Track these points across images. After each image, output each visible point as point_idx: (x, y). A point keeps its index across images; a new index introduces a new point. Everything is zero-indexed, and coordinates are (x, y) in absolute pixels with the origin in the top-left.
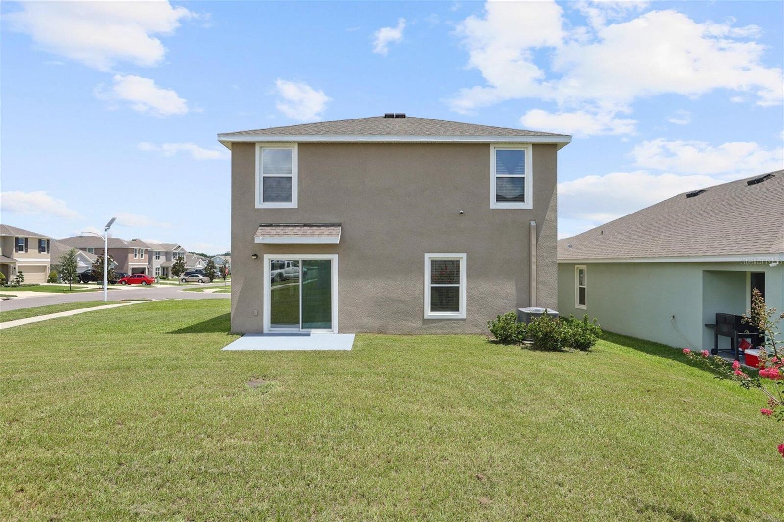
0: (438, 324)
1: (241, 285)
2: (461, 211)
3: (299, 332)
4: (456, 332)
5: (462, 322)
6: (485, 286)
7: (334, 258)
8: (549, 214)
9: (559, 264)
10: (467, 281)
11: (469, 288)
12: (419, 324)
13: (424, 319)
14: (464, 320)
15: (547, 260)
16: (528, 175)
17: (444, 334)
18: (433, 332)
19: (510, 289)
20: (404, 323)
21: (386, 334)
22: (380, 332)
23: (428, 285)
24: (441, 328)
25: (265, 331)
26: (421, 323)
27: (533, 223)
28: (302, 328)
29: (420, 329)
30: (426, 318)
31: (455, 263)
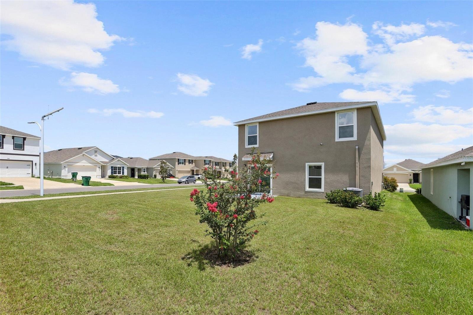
0: (312, 194)
2: (322, 144)
5: (322, 193)
6: (333, 177)
7: (271, 166)
8: (367, 142)
10: (324, 175)
11: (325, 178)
12: (303, 193)
13: (305, 191)
15: (365, 165)
16: (355, 125)
17: (314, 198)
18: (309, 197)
19: (345, 178)
20: (297, 192)
21: (290, 196)
22: (288, 196)
23: (307, 176)
24: (312, 195)
27: (357, 147)
29: (304, 195)
30: (306, 191)
31: (319, 167)
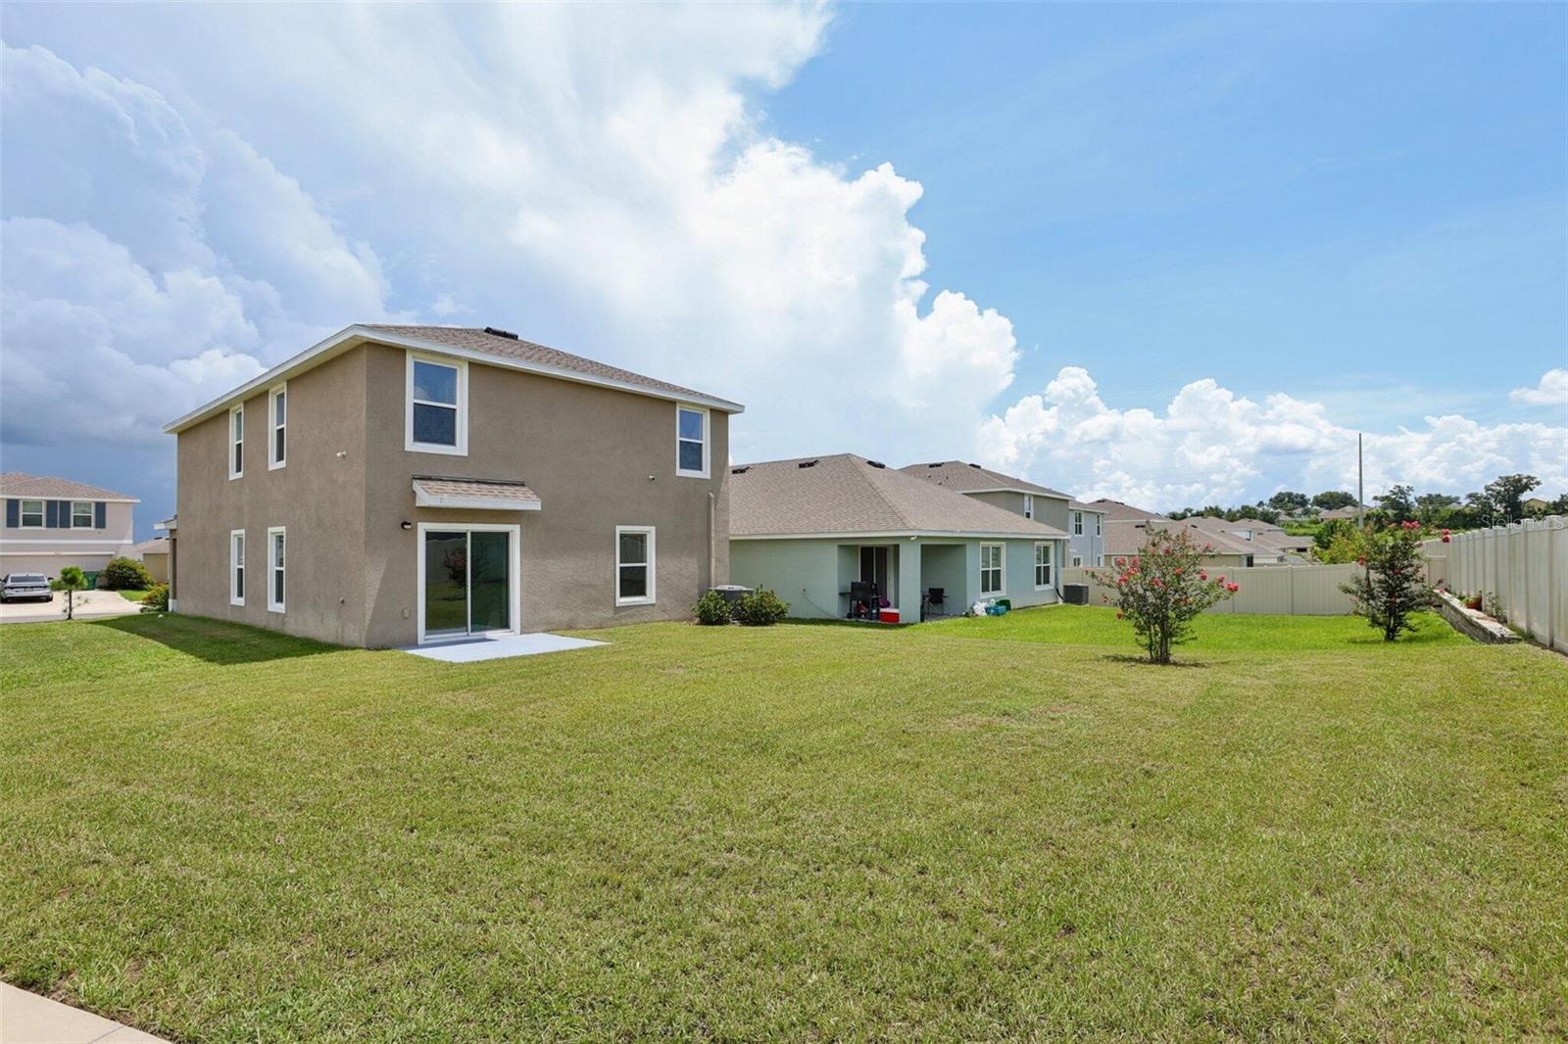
0: (628, 612)
1: (382, 571)
2: (651, 477)
3: (468, 638)
4: (646, 620)
5: (651, 608)
6: (676, 565)
7: (515, 530)
8: (723, 486)
9: (731, 541)
10: (655, 560)
11: (657, 567)
12: (610, 614)
13: (613, 608)
14: (653, 605)
15: (722, 535)
16: (706, 441)
17: (634, 624)
18: (624, 622)
19: (692, 566)
20: (596, 613)
21: (577, 629)
23: (618, 565)
24: (631, 616)
25: (421, 641)
26: (612, 612)
27: (712, 495)
28: (472, 631)
29: (612, 619)
30: (617, 605)
31: (641, 538)
